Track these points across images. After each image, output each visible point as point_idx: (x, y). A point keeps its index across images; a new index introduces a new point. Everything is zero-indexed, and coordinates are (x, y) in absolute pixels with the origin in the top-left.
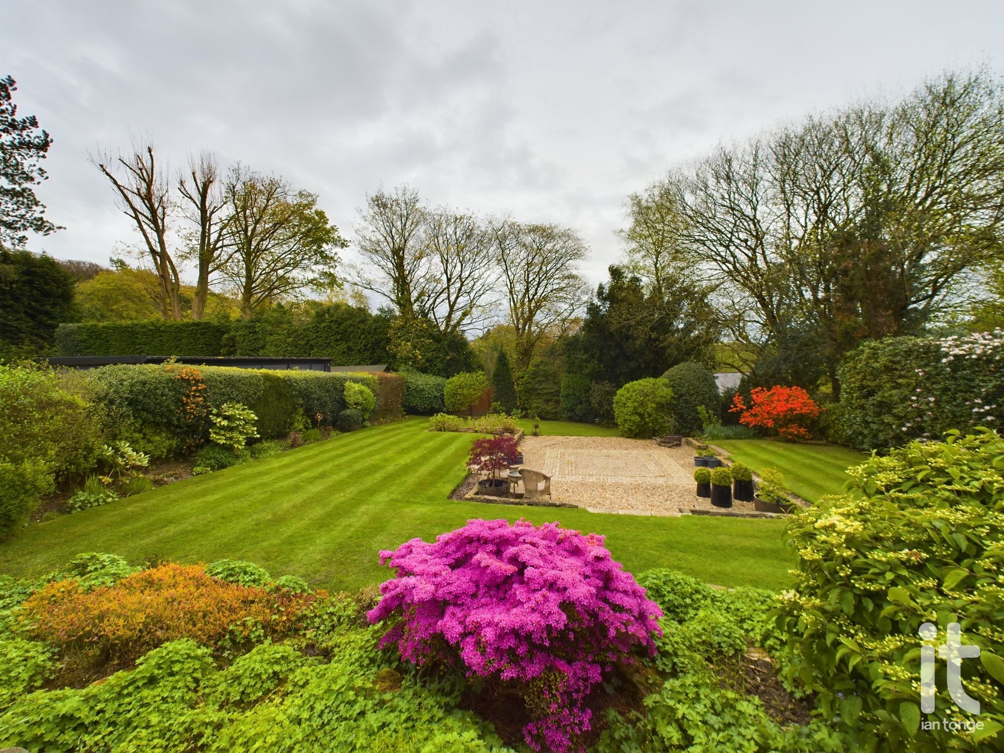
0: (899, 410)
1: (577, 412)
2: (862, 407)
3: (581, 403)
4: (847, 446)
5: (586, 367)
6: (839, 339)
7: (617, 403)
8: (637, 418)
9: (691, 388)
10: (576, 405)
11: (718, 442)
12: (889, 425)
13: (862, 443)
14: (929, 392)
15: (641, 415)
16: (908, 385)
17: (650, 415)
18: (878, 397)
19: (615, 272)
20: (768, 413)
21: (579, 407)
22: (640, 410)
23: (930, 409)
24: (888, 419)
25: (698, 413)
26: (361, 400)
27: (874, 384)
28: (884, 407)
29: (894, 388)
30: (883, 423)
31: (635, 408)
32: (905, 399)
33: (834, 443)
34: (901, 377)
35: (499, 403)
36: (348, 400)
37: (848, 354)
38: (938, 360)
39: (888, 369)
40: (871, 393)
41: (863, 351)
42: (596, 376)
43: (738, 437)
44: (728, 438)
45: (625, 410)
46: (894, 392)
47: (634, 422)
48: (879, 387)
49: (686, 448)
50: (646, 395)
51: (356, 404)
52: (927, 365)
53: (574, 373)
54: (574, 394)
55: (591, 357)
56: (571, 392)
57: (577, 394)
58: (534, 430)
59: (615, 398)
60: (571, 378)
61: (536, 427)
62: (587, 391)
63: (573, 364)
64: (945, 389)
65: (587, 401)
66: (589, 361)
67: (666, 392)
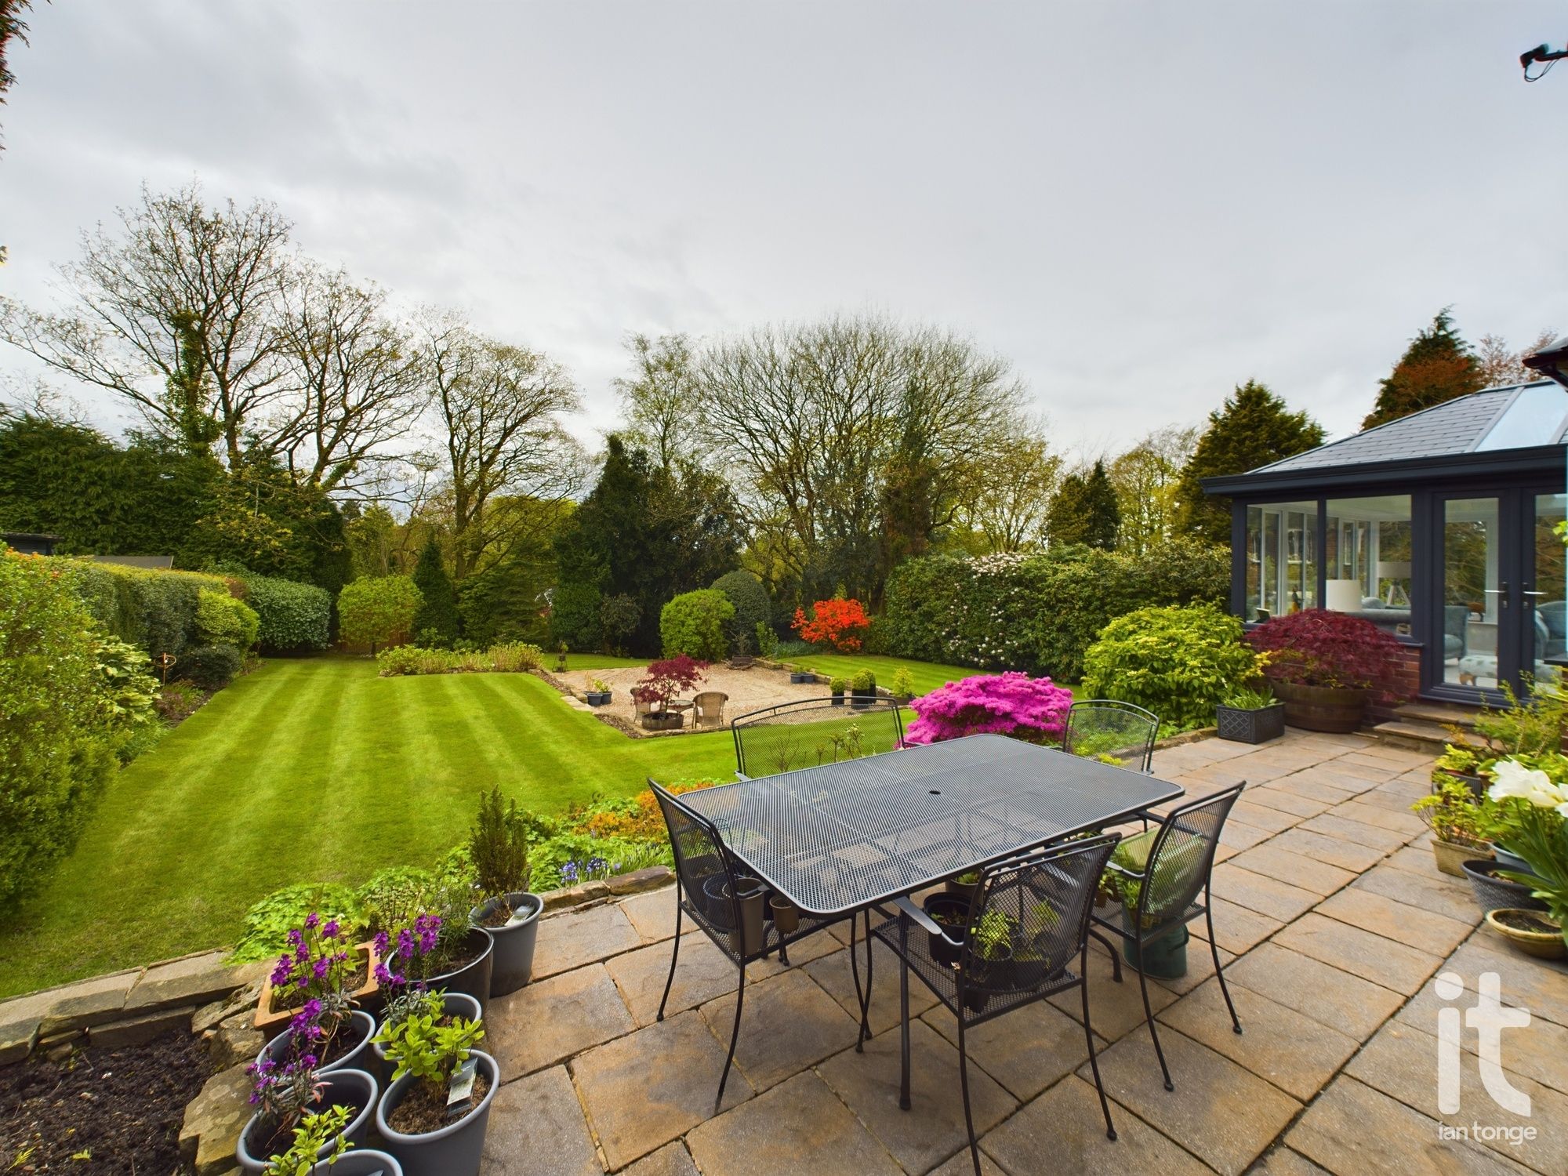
0: (941, 618)
1: (580, 638)
2: (909, 617)
3: (586, 626)
4: (888, 655)
5: (596, 573)
6: (890, 554)
7: (666, 621)
8: (697, 639)
9: (748, 601)
10: (579, 628)
11: (792, 659)
12: (931, 631)
13: (905, 649)
14: (963, 601)
15: (704, 636)
16: (948, 596)
17: (713, 634)
18: (925, 607)
19: (615, 443)
20: (833, 627)
21: (585, 630)
22: (703, 629)
23: (964, 616)
24: (932, 626)
25: (756, 630)
26: (238, 624)
27: (921, 596)
28: (929, 616)
29: (937, 599)
30: (926, 628)
31: (697, 626)
32: (947, 608)
33: (876, 653)
34: (942, 590)
35: (434, 630)
36: (207, 625)
37: (898, 568)
38: (970, 576)
39: (933, 583)
40: (918, 604)
41: (912, 567)
42: (612, 588)
43: (803, 653)
44: (795, 655)
45: (684, 630)
46: (938, 602)
47: (695, 644)
48: (926, 600)
49: (760, 669)
50: (709, 610)
51: (227, 634)
52: (962, 580)
53: (575, 581)
54: (579, 613)
55: (602, 559)
56: (574, 609)
57: (584, 612)
58: (559, 664)
59: (663, 616)
60: (572, 589)
61: (562, 659)
62: (597, 608)
63: (574, 568)
64: (975, 600)
65: (596, 622)
66: (599, 564)
67: (728, 606)
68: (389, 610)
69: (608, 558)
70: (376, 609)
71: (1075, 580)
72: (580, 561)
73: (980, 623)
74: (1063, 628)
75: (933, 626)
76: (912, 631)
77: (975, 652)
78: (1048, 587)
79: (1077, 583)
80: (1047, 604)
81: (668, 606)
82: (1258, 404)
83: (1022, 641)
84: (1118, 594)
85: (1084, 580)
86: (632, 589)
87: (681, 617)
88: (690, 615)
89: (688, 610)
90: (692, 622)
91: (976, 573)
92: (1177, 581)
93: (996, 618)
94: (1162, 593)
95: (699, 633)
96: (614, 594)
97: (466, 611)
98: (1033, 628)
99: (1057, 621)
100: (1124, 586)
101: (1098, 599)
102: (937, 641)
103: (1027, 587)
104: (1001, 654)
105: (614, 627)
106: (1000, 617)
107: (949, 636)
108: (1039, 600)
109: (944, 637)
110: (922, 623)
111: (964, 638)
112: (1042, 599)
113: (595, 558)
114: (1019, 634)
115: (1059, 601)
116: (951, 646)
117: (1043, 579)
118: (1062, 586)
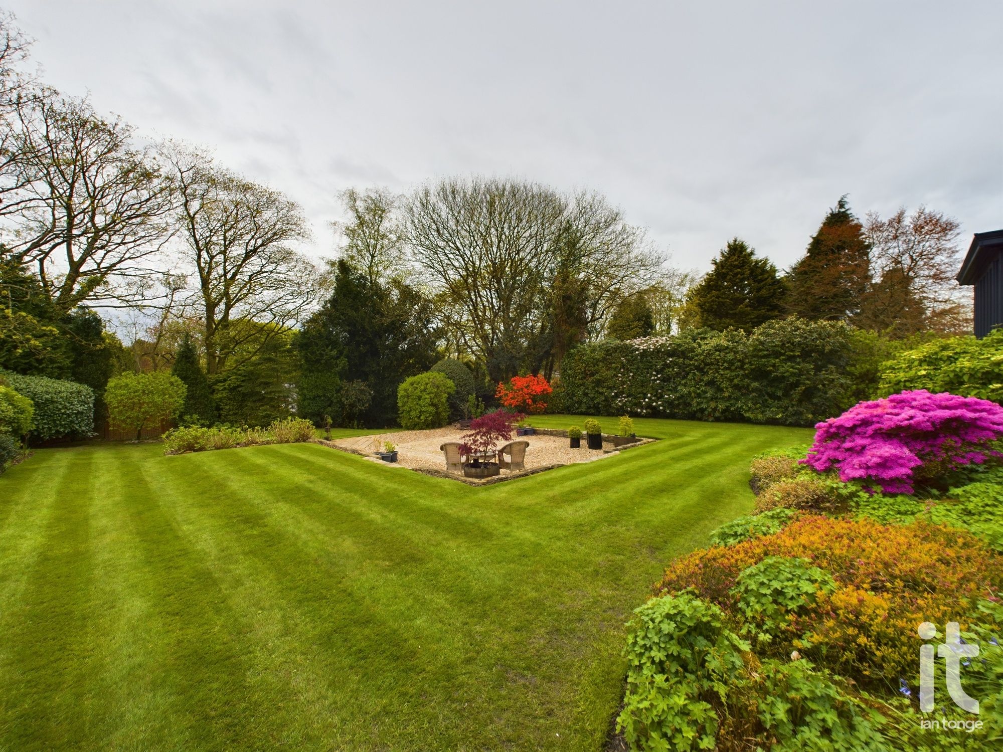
0: (610, 383)
2: (583, 384)
3: (330, 406)
5: (336, 364)
7: (403, 397)
8: (431, 409)
12: (602, 393)
13: (580, 408)
14: (628, 370)
15: (436, 406)
16: (617, 367)
20: (528, 394)
21: (329, 409)
22: (436, 401)
23: (629, 380)
26: (11, 412)
27: (593, 369)
28: (600, 382)
29: (608, 370)
30: (598, 391)
31: (431, 398)
32: (615, 376)
34: (611, 363)
38: (633, 353)
39: (604, 359)
40: (591, 375)
42: (350, 375)
45: (421, 402)
46: (608, 372)
47: (430, 413)
48: (598, 371)
50: (438, 387)
52: (627, 356)
53: (319, 371)
54: (324, 395)
55: (341, 353)
56: (320, 393)
57: (329, 395)
58: (325, 434)
59: (401, 393)
60: (317, 378)
61: (327, 431)
62: (338, 391)
63: (318, 361)
64: (638, 369)
65: (338, 402)
66: (338, 358)
67: (450, 383)
68: (158, 399)
69: (345, 352)
70: (146, 399)
71: (718, 349)
72: (321, 355)
73: (643, 384)
74: (711, 383)
75: (604, 390)
76: (586, 395)
77: (639, 405)
78: (697, 355)
79: (720, 351)
80: (698, 368)
81: (403, 386)
82: (741, 252)
83: (678, 395)
84: (754, 356)
85: (727, 348)
86: (364, 376)
87: (418, 392)
88: (425, 390)
89: (422, 388)
90: (427, 396)
91: (638, 349)
92: (799, 343)
93: (655, 380)
94: (788, 353)
95: (433, 405)
96: (350, 380)
97: (221, 399)
98: (685, 385)
99: (706, 378)
100: (761, 350)
101: (739, 361)
102: (606, 400)
103: (679, 357)
104: (660, 405)
105: (352, 406)
106: (658, 379)
107: (617, 396)
108: (690, 365)
109: (613, 397)
110: (594, 388)
111: (628, 396)
112: (694, 364)
113: (334, 353)
114: (675, 390)
115: (707, 364)
116: (618, 402)
117: (692, 350)
118: (709, 354)
